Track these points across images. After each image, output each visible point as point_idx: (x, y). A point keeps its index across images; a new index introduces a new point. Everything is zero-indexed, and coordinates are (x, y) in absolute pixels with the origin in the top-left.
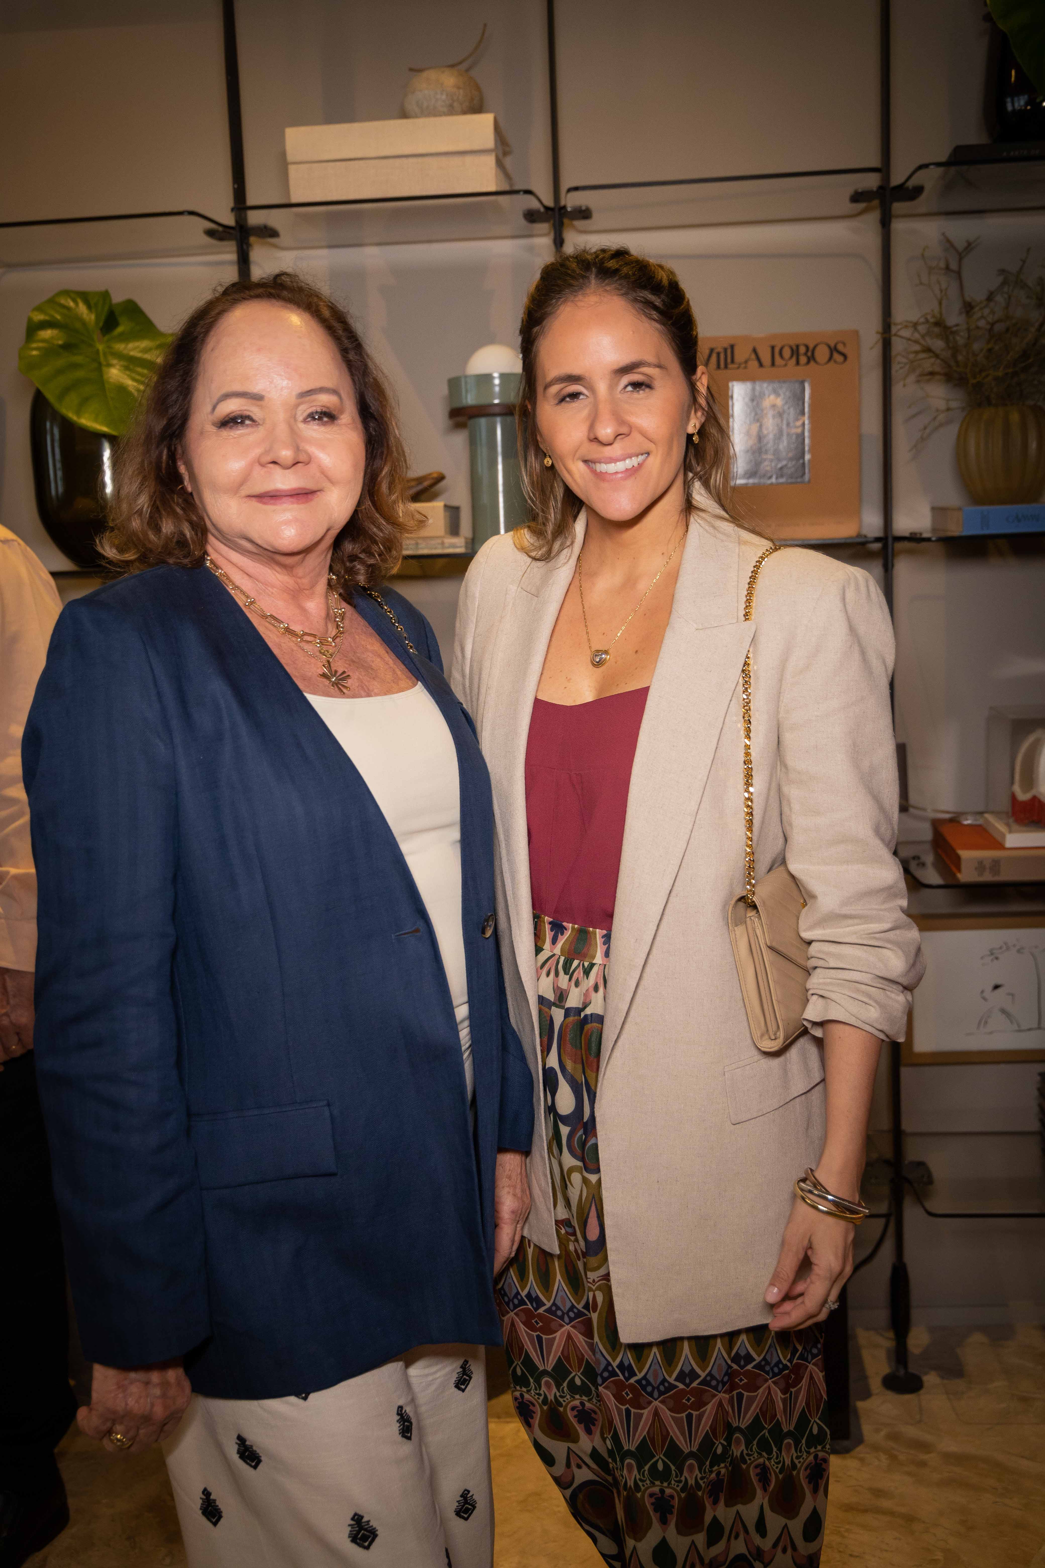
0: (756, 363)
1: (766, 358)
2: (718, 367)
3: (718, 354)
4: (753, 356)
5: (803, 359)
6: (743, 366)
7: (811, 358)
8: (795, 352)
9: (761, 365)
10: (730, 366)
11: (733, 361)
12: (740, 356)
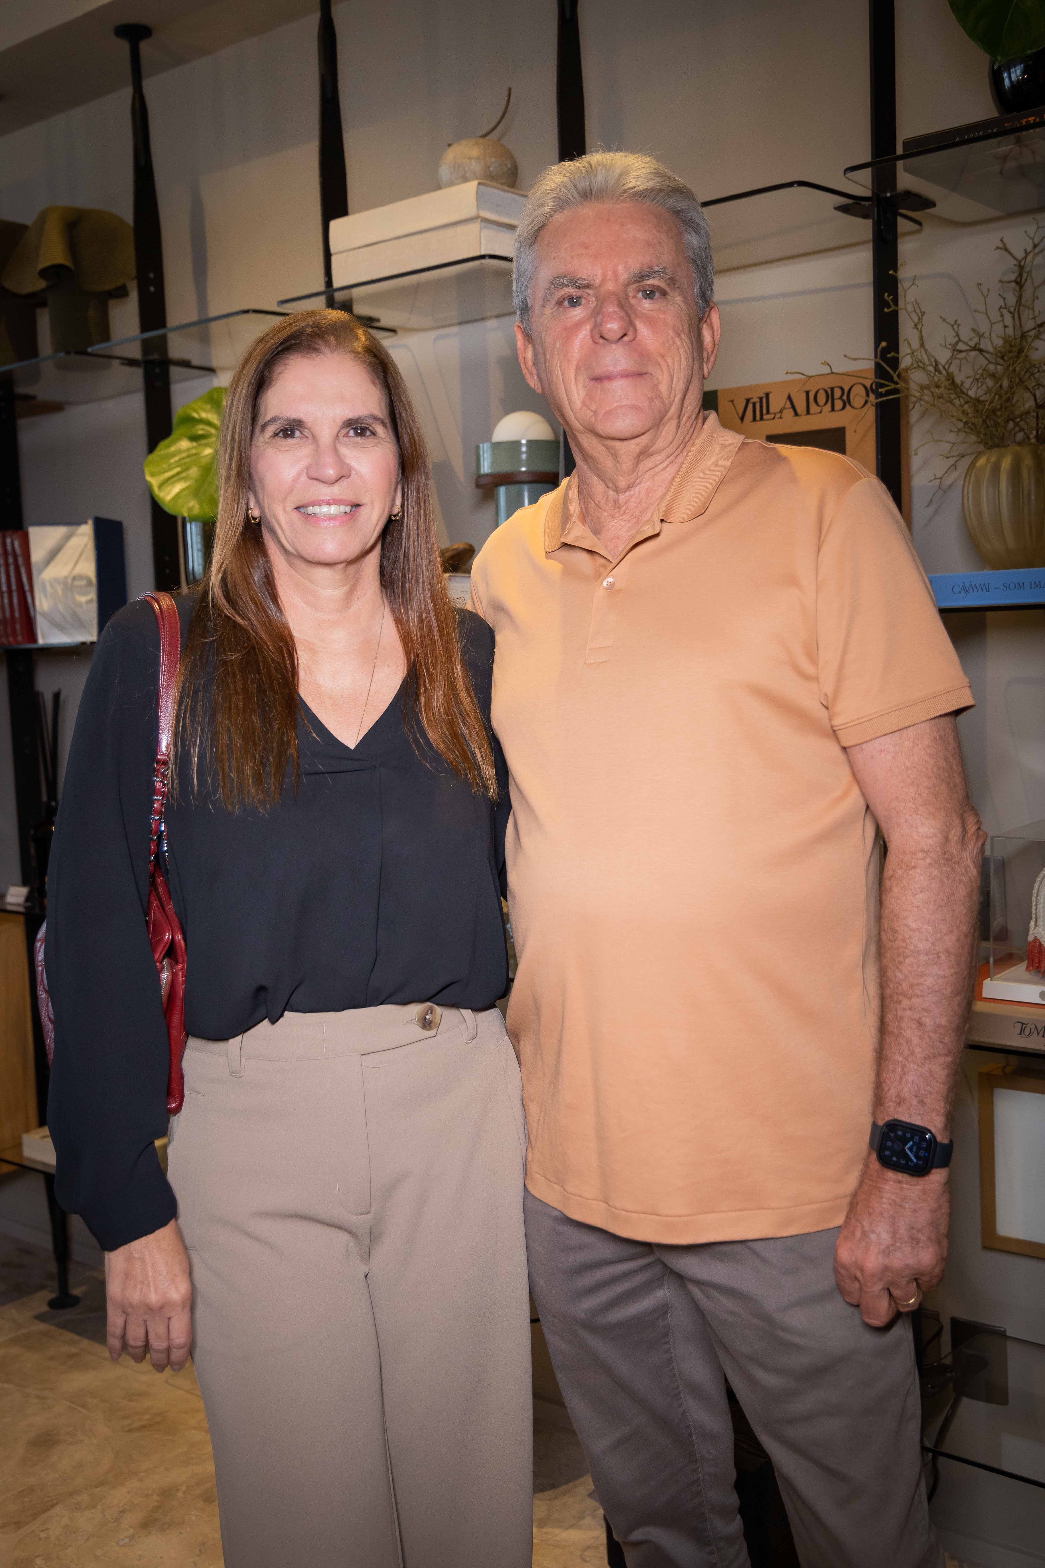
0: (791, 411)
1: (801, 406)
2: (754, 419)
3: (754, 404)
4: (788, 405)
5: (838, 404)
6: (778, 415)
7: (847, 402)
8: (830, 396)
9: (796, 414)
10: (765, 417)
11: (768, 412)
12: (775, 406)
